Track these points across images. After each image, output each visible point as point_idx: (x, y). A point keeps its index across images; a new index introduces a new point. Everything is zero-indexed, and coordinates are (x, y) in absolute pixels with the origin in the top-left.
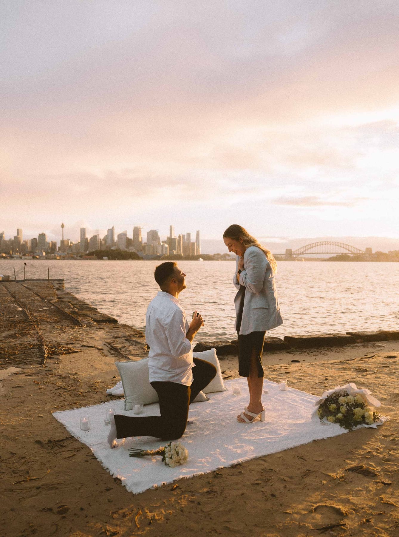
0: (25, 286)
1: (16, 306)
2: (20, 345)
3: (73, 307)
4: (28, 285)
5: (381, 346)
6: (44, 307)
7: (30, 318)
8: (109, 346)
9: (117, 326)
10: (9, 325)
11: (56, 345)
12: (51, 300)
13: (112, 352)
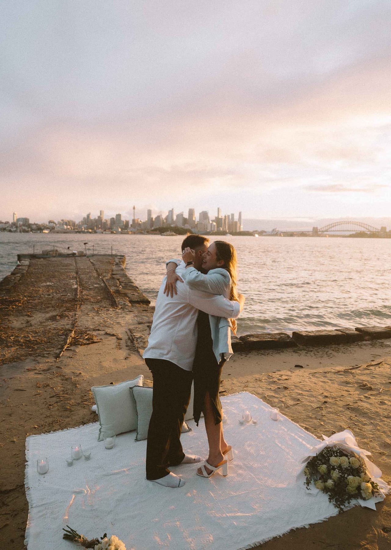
0: (92, 261)
1: (74, 282)
2: (55, 329)
3: (119, 285)
4: (94, 261)
5: (389, 346)
6: (96, 284)
7: (78, 297)
8: (129, 334)
9: (146, 309)
10: (58, 304)
11: (83, 331)
12: (104, 277)
13: (129, 344)
